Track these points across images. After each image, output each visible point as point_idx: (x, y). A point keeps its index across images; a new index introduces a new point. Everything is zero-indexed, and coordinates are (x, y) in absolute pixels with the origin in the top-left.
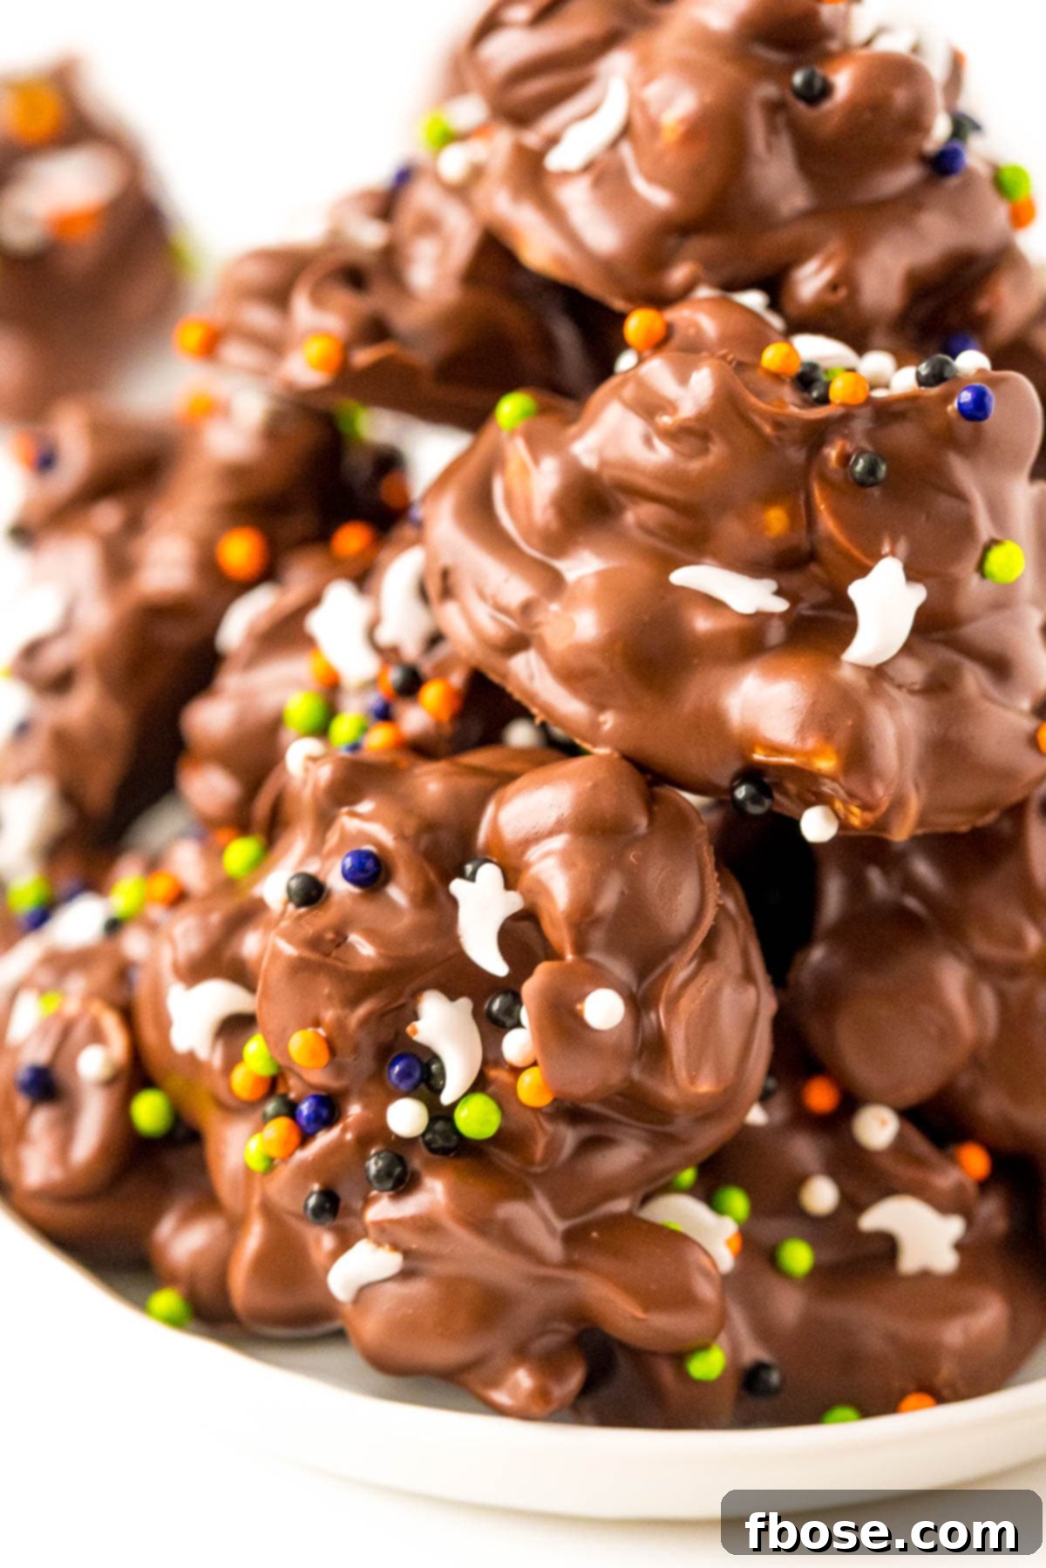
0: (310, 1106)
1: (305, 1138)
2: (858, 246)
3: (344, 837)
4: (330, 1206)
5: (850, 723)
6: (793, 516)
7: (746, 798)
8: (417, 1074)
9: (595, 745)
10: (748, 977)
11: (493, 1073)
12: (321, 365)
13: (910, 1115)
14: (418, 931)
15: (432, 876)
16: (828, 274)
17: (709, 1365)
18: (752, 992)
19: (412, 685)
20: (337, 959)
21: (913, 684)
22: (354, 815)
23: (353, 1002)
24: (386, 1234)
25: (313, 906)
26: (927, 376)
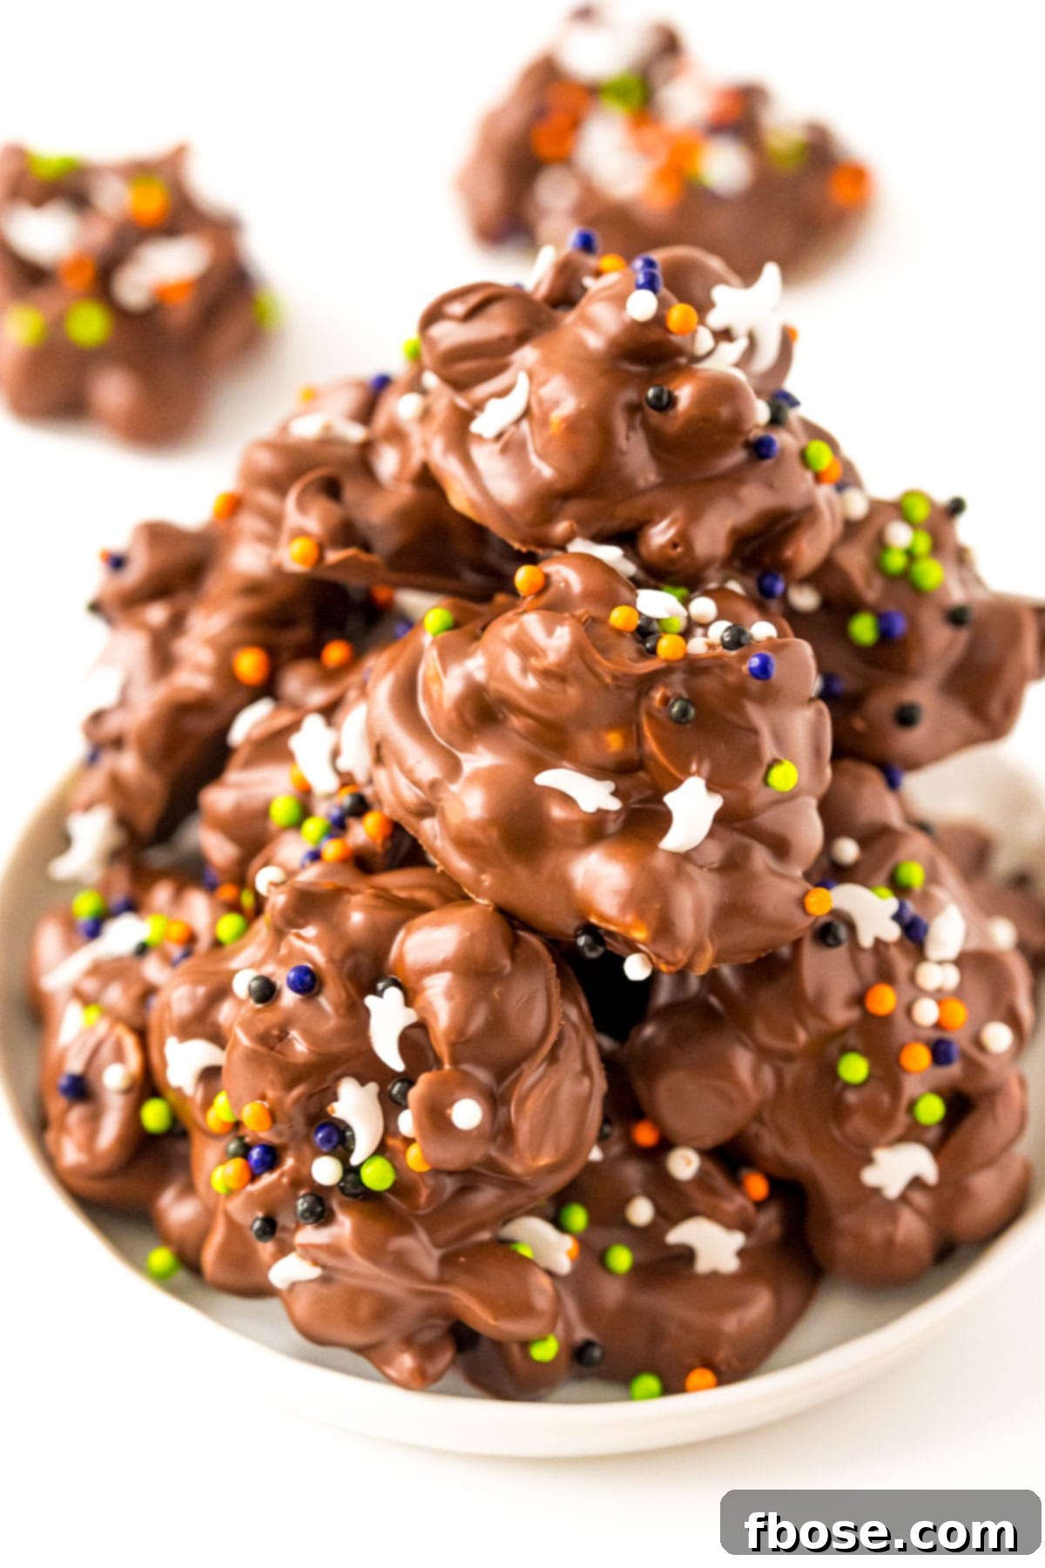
0: (259, 1153)
1: (254, 1177)
2: (694, 516)
3: (293, 953)
4: (269, 1227)
5: (657, 906)
6: (626, 738)
7: (586, 944)
8: (335, 1139)
9: (478, 897)
10: (586, 1070)
11: (391, 1142)
12: (303, 560)
13: (708, 1154)
14: (339, 1033)
15: (353, 991)
16: (671, 532)
17: (546, 1351)
18: (586, 1082)
19: (360, 807)
20: (281, 1053)
21: (712, 863)
22: (299, 937)
23: (290, 1085)
24: (309, 1252)
25: (268, 1003)
26: (728, 642)
